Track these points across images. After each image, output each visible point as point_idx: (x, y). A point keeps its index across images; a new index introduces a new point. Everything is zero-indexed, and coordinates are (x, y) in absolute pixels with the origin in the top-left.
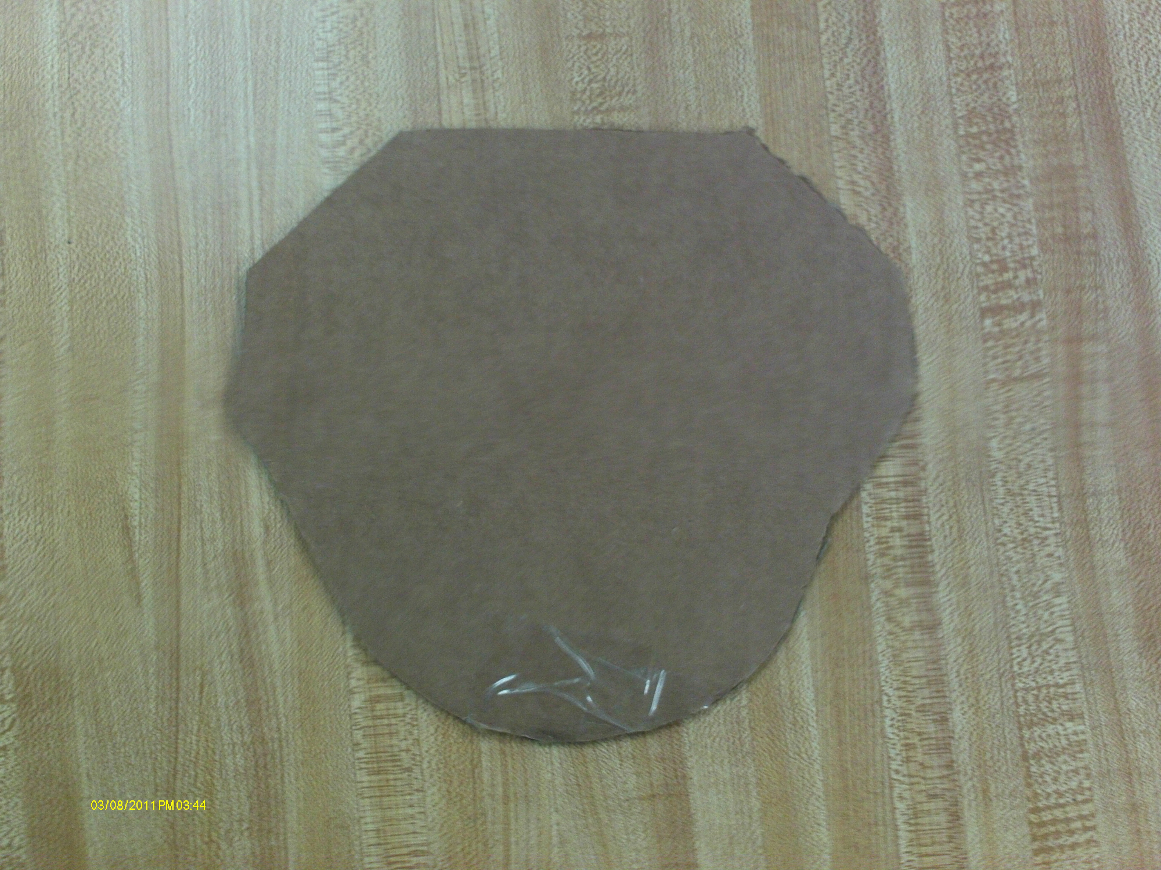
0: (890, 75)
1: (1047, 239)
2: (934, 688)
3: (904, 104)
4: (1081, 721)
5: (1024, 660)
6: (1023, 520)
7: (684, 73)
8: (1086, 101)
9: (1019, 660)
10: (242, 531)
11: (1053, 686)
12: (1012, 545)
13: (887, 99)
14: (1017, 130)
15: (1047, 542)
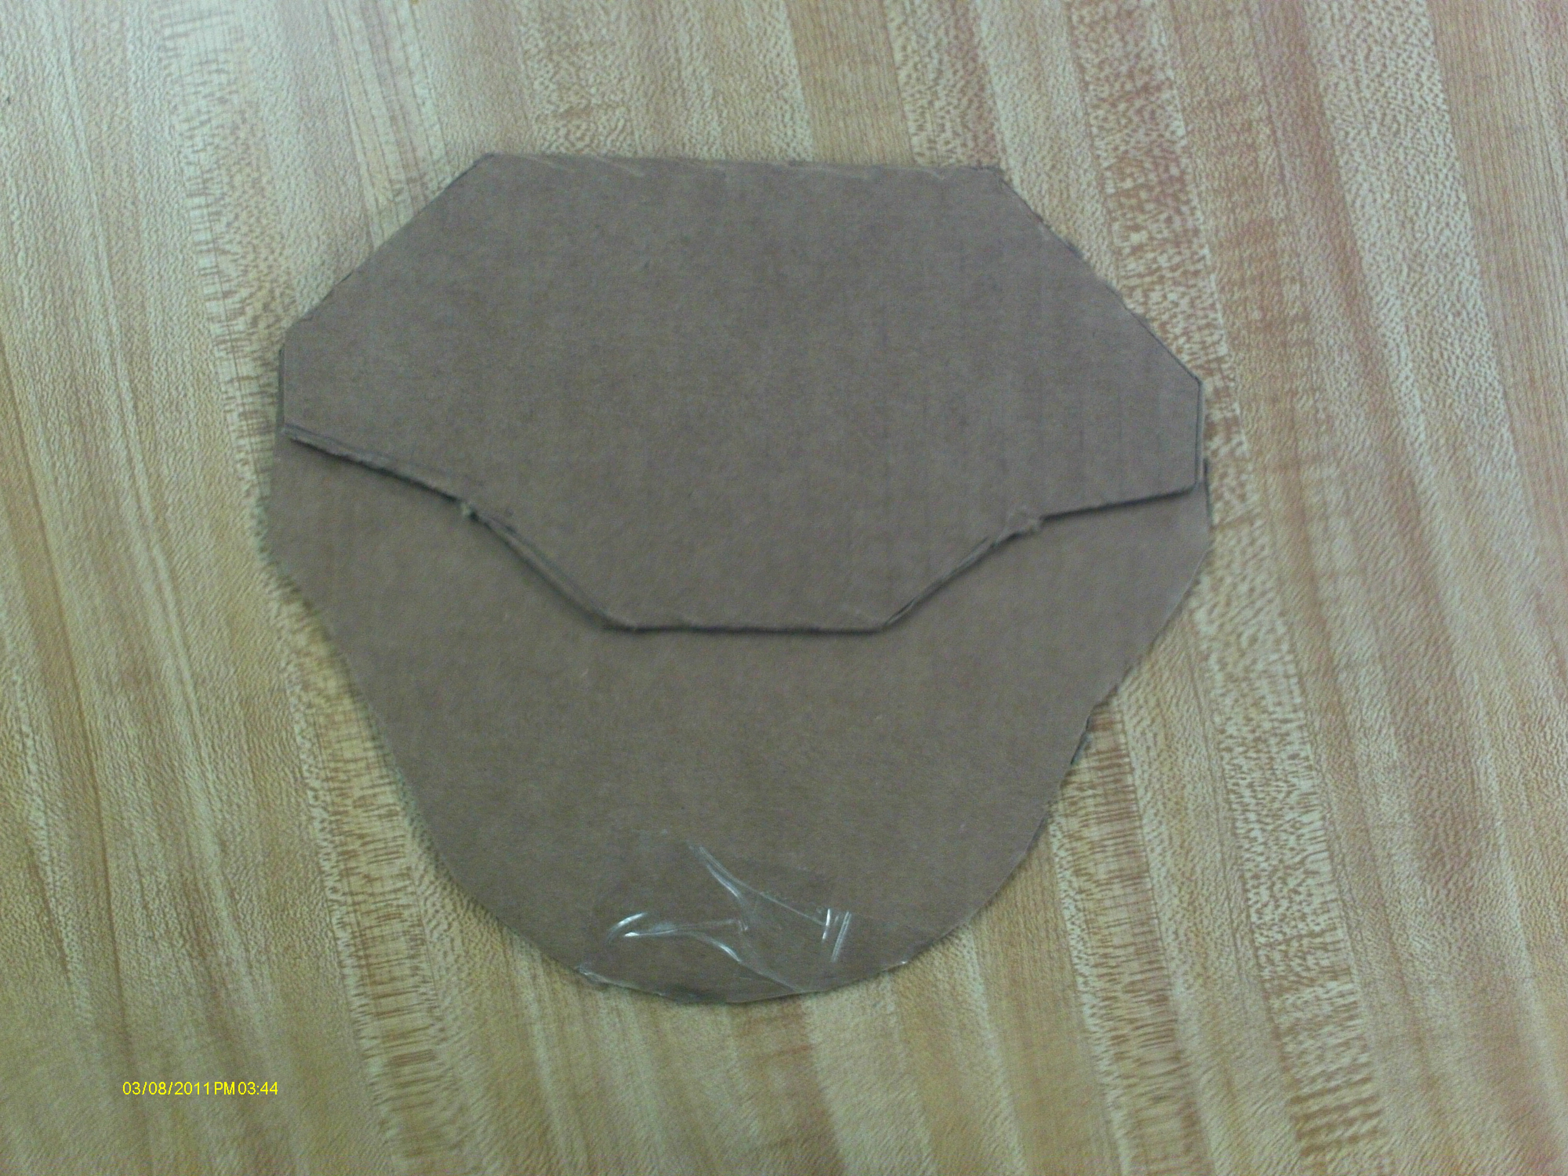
0: (1002, 119)
1: (1239, 330)
2: (1145, 958)
3: (1026, 159)
4: (1346, 978)
5: (1265, 905)
6: (1253, 713)
7: (709, 149)
8: (1284, 123)
9: (1259, 905)
10: (190, 854)
11: (1306, 936)
12: (1241, 749)
13: (1000, 154)
14: (1188, 178)
15: (1289, 739)
